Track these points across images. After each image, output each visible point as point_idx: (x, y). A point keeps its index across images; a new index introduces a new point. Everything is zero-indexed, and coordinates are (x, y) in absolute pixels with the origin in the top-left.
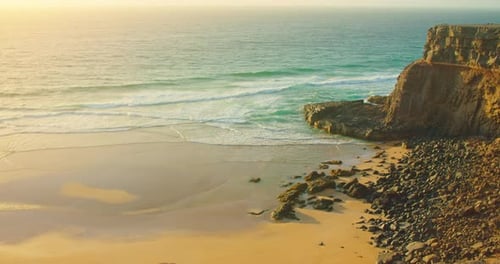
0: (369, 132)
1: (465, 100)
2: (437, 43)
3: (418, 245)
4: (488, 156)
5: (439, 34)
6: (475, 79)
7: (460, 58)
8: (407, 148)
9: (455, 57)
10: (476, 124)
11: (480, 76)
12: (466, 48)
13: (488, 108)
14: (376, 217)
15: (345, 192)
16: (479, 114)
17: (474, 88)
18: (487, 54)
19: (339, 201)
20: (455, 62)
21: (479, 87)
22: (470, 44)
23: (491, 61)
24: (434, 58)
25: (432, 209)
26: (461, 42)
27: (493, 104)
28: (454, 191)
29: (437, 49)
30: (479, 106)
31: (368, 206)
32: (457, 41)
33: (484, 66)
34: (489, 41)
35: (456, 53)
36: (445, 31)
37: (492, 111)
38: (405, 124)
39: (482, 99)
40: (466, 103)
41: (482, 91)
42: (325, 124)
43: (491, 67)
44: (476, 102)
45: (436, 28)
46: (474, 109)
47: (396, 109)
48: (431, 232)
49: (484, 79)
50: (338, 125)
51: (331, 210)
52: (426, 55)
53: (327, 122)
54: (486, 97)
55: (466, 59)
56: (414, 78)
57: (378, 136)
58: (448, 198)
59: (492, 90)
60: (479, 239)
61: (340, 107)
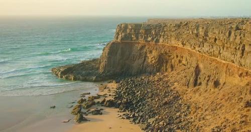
0: (94, 78)
1: (138, 57)
2: (123, 32)
3: (153, 119)
4: (157, 81)
5: (123, 28)
6: (142, 48)
7: (135, 38)
8: (116, 83)
9: (132, 38)
10: (144, 68)
11: (145, 46)
12: (137, 34)
13: (150, 60)
14: (125, 113)
15: (102, 106)
16: (145, 63)
17: (142, 51)
18: (147, 36)
19: (102, 109)
20: (132, 40)
21: (145, 50)
22: (139, 32)
23: (149, 39)
24: (122, 39)
25: (148, 105)
26: (135, 31)
27: (152, 58)
28: (152, 97)
29: (123, 34)
30: (145, 59)
31: (118, 109)
32: (133, 31)
33: (147, 41)
34: (148, 30)
35: (133, 36)
36: (126, 26)
37: (151, 61)
38: (111, 72)
39: (146, 56)
40: (138, 59)
41: (146, 53)
42: (69, 77)
43: (149, 42)
44: (143, 58)
45: (121, 25)
46: (143, 61)
47: (105, 65)
48: (155, 114)
49: (147, 47)
50: (77, 76)
51: (101, 114)
52: (117, 38)
53: (70, 75)
54: (148, 55)
55: (137, 38)
56: (113, 49)
57: (99, 79)
58: (152, 100)
59: (151, 52)
60: (177, 112)
61: (74, 67)
